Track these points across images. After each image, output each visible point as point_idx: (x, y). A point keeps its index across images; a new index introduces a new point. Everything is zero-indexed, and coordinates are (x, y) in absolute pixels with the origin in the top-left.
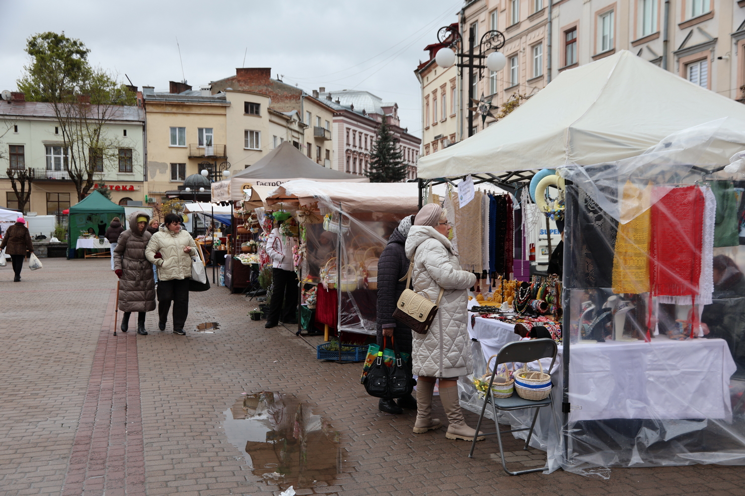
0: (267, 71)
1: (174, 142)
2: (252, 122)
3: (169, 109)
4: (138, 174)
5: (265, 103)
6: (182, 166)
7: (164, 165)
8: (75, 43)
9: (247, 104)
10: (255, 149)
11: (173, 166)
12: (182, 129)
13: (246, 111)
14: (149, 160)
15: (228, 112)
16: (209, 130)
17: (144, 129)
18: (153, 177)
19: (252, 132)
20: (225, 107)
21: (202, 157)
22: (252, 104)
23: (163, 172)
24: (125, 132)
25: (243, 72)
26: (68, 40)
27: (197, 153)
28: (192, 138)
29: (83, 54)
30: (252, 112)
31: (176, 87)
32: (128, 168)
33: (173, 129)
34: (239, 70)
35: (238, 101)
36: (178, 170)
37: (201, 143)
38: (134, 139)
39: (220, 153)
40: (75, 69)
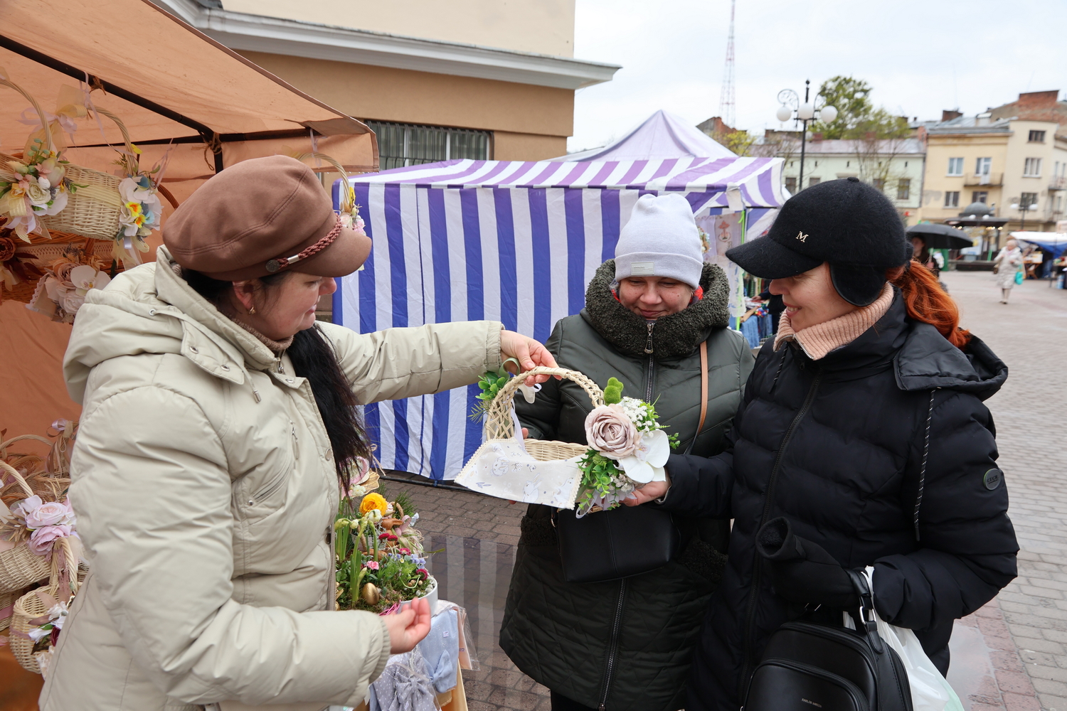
0: (1054, 93)
1: (951, 171)
2: (1035, 150)
3: (950, 141)
4: (913, 201)
5: (1051, 129)
6: (956, 194)
7: (939, 193)
8: (860, 84)
9: (1031, 133)
10: (1034, 175)
11: (948, 194)
12: (960, 160)
13: (1030, 138)
14: (926, 188)
15: (1011, 141)
16: (987, 159)
17: (924, 159)
18: (927, 203)
19: (1033, 159)
20: (1007, 137)
21: (977, 185)
22: (1037, 132)
23: (937, 199)
24: (906, 164)
25: (1026, 97)
26: (854, 81)
27: (973, 182)
28: (969, 167)
29: (866, 92)
30: (1036, 139)
31: (949, 115)
32: (905, 195)
33: (952, 160)
34: (1021, 95)
35: (1021, 130)
36: (952, 197)
37: (977, 172)
38: (914, 170)
39: (997, 181)
40: (858, 107)
